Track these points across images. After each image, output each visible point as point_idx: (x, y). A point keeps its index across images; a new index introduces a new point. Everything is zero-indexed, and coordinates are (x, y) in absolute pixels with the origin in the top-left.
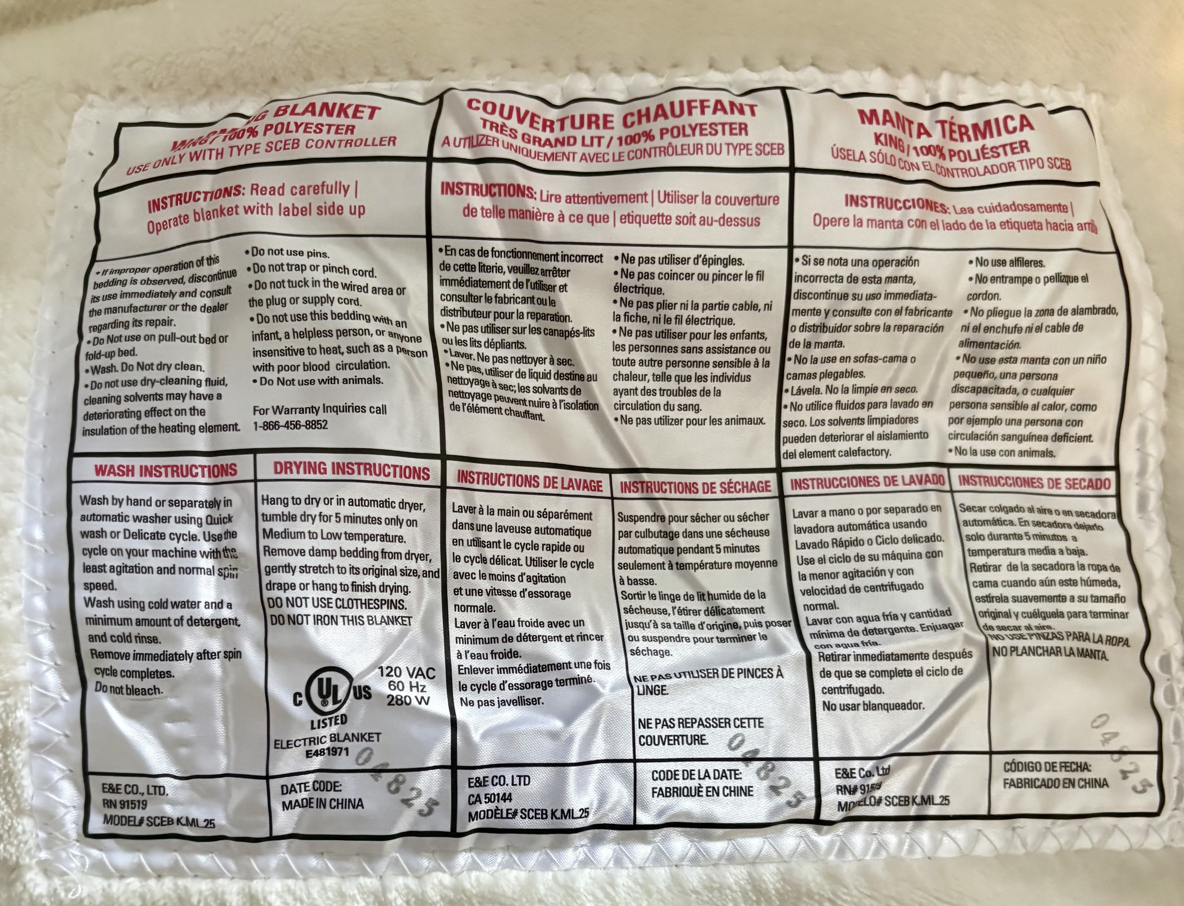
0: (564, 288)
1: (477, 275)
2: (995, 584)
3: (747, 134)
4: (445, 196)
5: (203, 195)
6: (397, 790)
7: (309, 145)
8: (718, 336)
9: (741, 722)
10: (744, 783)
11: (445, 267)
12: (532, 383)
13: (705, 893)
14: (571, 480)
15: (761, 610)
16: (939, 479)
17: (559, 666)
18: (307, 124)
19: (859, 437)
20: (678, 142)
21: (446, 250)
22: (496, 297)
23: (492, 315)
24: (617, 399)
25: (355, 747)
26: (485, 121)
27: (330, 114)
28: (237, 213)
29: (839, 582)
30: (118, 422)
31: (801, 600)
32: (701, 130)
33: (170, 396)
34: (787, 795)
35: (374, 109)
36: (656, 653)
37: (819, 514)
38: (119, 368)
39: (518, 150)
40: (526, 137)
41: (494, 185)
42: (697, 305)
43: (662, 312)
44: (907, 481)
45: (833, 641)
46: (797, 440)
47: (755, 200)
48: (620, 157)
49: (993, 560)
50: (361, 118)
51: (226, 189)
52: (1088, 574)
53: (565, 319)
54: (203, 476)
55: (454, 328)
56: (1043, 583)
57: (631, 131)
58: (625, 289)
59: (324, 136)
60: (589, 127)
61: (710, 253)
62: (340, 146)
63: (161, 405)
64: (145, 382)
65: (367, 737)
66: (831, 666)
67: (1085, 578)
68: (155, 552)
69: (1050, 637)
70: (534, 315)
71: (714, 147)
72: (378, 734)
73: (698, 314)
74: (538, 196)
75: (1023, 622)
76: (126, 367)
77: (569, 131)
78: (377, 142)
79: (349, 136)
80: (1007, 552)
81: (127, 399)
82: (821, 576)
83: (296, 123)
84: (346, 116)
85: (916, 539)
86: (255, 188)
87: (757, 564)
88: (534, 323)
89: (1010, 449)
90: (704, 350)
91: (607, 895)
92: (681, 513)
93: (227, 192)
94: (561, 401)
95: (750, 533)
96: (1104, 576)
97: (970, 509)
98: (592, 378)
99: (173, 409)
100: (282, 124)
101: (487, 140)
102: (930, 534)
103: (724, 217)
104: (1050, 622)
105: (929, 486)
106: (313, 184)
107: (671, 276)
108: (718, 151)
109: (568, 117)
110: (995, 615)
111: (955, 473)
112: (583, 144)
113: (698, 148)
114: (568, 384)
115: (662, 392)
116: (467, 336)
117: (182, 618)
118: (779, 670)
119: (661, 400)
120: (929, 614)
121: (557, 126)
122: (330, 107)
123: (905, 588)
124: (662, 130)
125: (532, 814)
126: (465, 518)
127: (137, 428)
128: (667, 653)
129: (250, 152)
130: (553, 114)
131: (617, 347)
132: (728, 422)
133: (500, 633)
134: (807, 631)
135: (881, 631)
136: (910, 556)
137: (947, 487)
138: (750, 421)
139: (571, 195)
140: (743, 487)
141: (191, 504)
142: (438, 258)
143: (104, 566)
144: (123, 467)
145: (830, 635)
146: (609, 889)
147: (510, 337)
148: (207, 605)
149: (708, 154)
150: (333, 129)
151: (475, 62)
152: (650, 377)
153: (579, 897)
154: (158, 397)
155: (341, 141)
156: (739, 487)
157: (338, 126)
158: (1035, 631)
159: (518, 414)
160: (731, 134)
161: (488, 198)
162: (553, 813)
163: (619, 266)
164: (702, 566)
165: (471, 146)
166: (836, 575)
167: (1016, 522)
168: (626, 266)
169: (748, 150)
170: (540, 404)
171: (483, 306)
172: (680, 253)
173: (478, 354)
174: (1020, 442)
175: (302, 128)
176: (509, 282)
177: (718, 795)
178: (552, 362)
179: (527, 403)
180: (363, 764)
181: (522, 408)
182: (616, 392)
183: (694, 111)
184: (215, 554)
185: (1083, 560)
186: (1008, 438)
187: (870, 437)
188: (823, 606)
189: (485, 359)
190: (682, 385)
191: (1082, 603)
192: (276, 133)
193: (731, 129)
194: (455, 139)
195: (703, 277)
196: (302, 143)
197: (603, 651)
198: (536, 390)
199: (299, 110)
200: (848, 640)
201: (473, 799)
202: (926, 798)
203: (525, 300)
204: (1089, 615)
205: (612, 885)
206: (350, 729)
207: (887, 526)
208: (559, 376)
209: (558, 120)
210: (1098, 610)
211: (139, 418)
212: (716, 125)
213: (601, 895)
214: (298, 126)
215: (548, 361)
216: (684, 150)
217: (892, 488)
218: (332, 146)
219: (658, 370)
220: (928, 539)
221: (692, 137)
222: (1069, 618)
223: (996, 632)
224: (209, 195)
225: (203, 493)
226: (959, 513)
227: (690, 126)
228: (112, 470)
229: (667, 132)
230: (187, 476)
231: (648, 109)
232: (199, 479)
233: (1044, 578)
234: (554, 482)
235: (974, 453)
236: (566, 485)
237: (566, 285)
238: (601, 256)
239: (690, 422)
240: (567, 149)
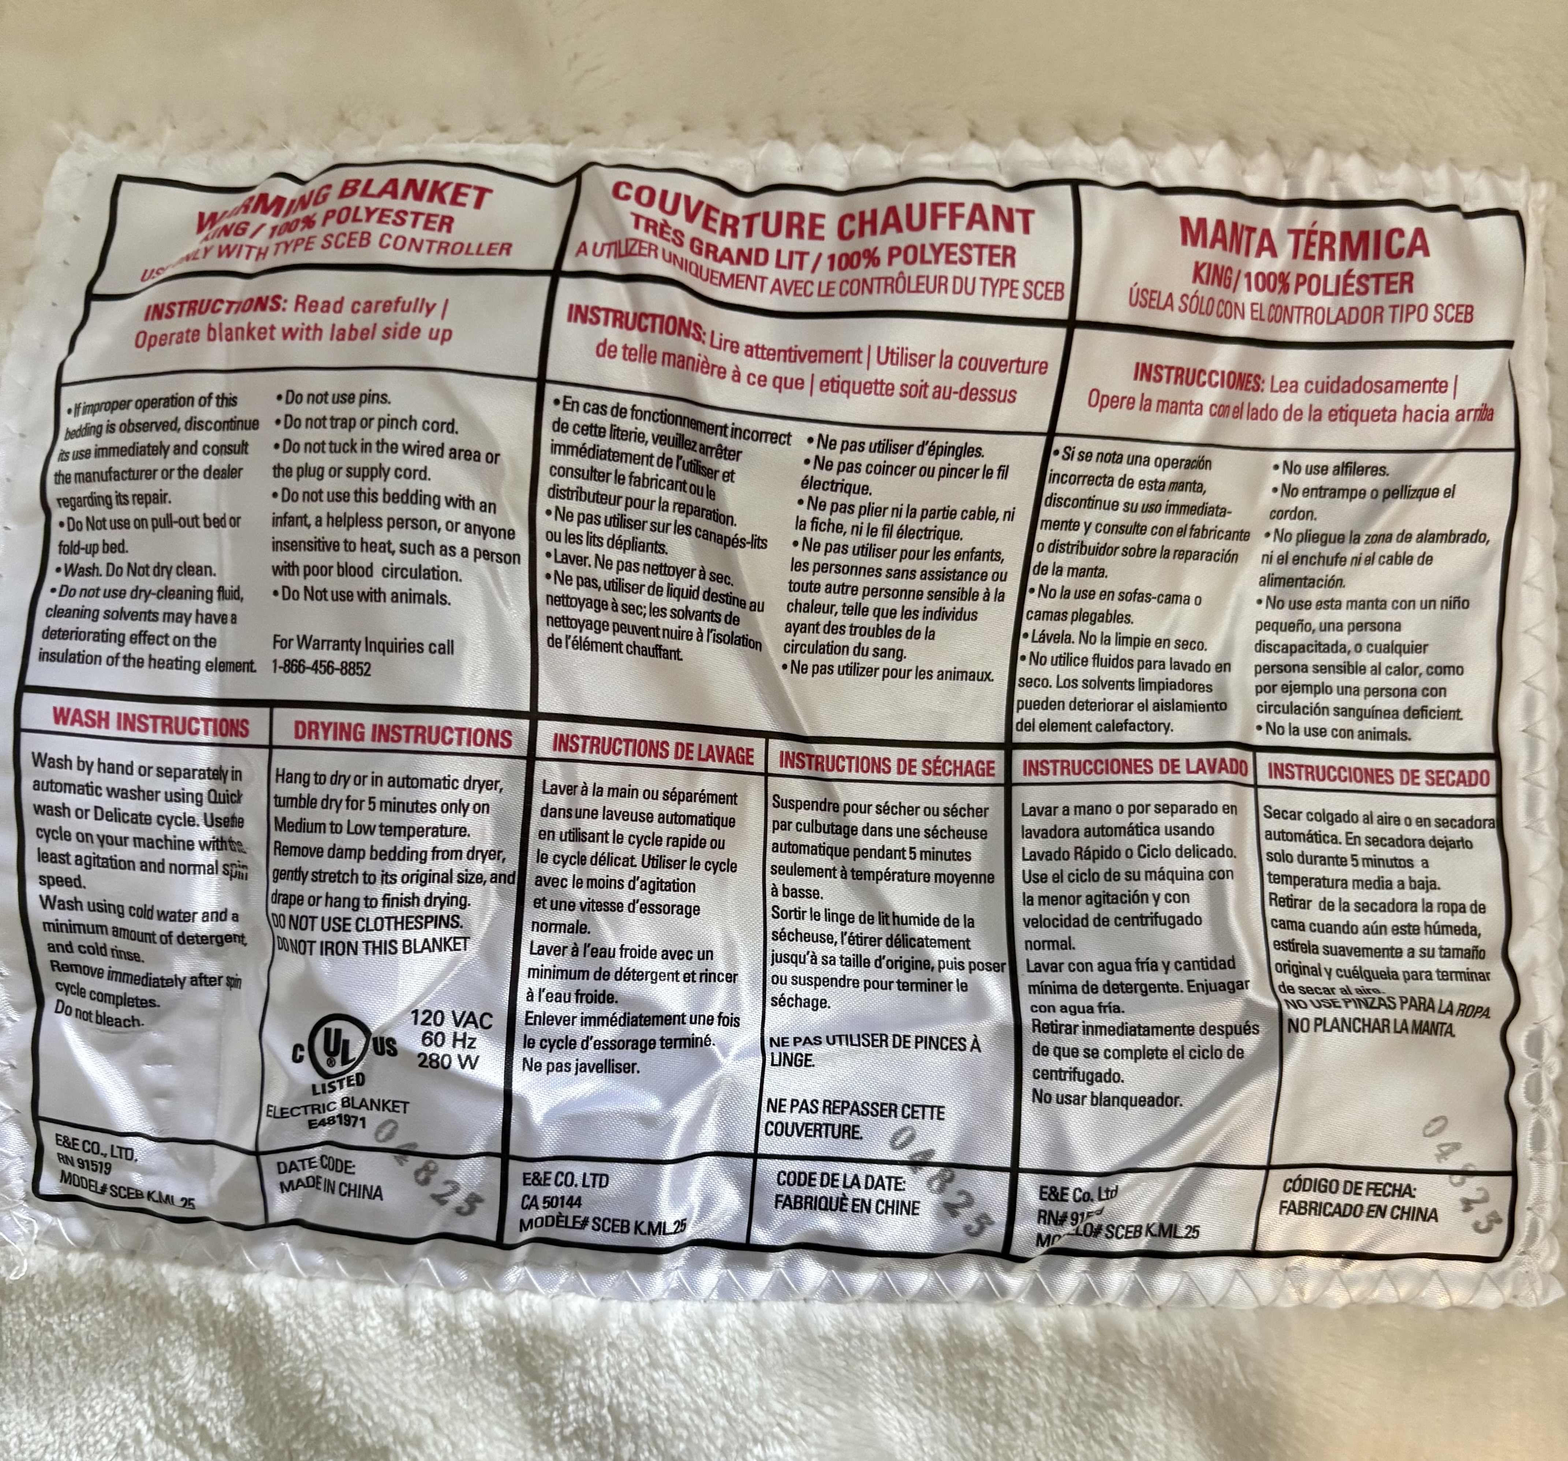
0: (729, 476)
1: (606, 443)
2: (1301, 927)
3: (1013, 265)
4: (572, 324)
5: (226, 305)
6: (426, 1182)
7: (384, 243)
8: (939, 555)
9: (913, 1111)
10: (906, 1196)
11: (560, 426)
12: (670, 603)
13: (840, 1341)
14: (711, 747)
15: (966, 944)
16: (1239, 767)
17: (669, 1020)
18: (383, 210)
19: (1126, 707)
20: (914, 271)
21: (565, 403)
22: (631, 476)
23: (622, 502)
24: (789, 638)
25: (375, 1117)
26: (638, 217)
27: (418, 197)
28: (272, 338)
29: (1079, 911)
30: (90, 647)
31: (1022, 933)
32: (948, 254)
33: (169, 616)
34: (967, 1216)
35: (483, 191)
36: (807, 1003)
37: (1059, 811)
38: (103, 571)
39: (684, 265)
40: (697, 243)
41: (647, 316)
42: (915, 511)
43: (866, 519)
44: (1193, 767)
45: (1059, 1000)
46: (1036, 705)
47: (1015, 365)
48: (829, 289)
49: (1301, 892)
50: (463, 205)
51: (260, 299)
52: (1434, 917)
53: (727, 520)
54: (206, 733)
55: (566, 516)
56: (1368, 930)
57: (849, 247)
58: (816, 484)
59: (406, 231)
60: (789, 235)
61: (941, 439)
62: (429, 251)
63: (155, 628)
64: (137, 593)
65: (390, 1105)
66: (1048, 1040)
67: (1432, 923)
68: (138, 841)
69: (1376, 1004)
70: (683, 508)
71: (964, 282)
72: (405, 1103)
73: (915, 524)
74: (707, 339)
75: (1338, 983)
76: (114, 571)
77: (759, 240)
78: (484, 249)
79: (443, 236)
80: (1322, 882)
81: (108, 615)
82: (1054, 900)
83: (368, 209)
84: (442, 200)
85: (1196, 852)
86: (301, 302)
87: (966, 878)
88: (682, 519)
89: (1347, 728)
90: (918, 574)
91: (704, 1342)
92: (862, 801)
93: (260, 304)
94: (710, 631)
95: (960, 834)
96: (1459, 919)
97: (1277, 814)
98: (756, 607)
99: (172, 635)
100: (349, 209)
101: (641, 247)
102: (1217, 846)
103: (967, 388)
104: (1376, 984)
105: (1225, 776)
106: (384, 298)
107: (884, 469)
108: (970, 289)
109: (758, 215)
110: (1298, 971)
111: (1264, 758)
112: (778, 265)
113: (940, 283)
114: (723, 609)
115: (854, 630)
116: (583, 530)
117: (170, 934)
118: (976, 1041)
119: (851, 641)
120: (1204, 964)
121: (742, 227)
122: (419, 186)
123: (1174, 922)
124: (891, 249)
125: (608, 1225)
126: (560, 801)
127: (117, 657)
128: (823, 1003)
129: (300, 249)
130: (739, 207)
131: (796, 566)
132: (942, 675)
133: (592, 964)
134: (1025, 979)
135: (1129, 988)
136: (1186, 875)
137: (1250, 779)
138: (973, 676)
139: (754, 344)
140: (956, 767)
141: (188, 774)
142: (551, 413)
143: (68, 855)
144: (93, 712)
145: (1056, 989)
146: (708, 1334)
147: (646, 536)
148: (206, 916)
149: (954, 292)
150: (422, 220)
151: (630, 119)
152: (838, 608)
153: (665, 1344)
154: (151, 616)
155: (431, 242)
156: (948, 768)
157: (429, 215)
158: (1355, 996)
159: (644, 651)
160: (991, 263)
161: (636, 332)
162: (637, 1227)
163: (812, 451)
164: (888, 876)
165: (618, 255)
166: (1076, 900)
167: (1342, 838)
168: (822, 452)
169: (1012, 289)
170: (679, 635)
171: (609, 488)
172: (900, 438)
173: (597, 556)
174: (1360, 718)
175: (376, 216)
176: (652, 456)
177: (868, 1210)
178: (703, 575)
179: (660, 633)
180: (384, 1141)
181: (650, 642)
182: (789, 627)
183: (940, 221)
184: (219, 844)
185: (1434, 897)
186: (1345, 712)
187: (1143, 707)
188: (1052, 944)
189: (605, 564)
190: (883, 622)
191: (1426, 959)
192: (339, 222)
193: (991, 255)
194: (595, 245)
195: (926, 472)
196: (375, 239)
197: (733, 999)
198: (675, 614)
199: (374, 189)
200: (1081, 999)
201: (527, 1202)
202: (1166, 1227)
203: (672, 485)
204: (1435, 976)
205: (712, 1328)
206: (368, 1092)
207: (1157, 831)
208: (710, 596)
209: (744, 217)
210: (1449, 969)
211: (122, 644)
212: (970, 247)
213: (696, 1342)
214: (370, 213)
215: (696, 574)
216: (920, 286)
217: (1170, 776)
218: (418, 250)
219: (850, 600)
220: (1214, 853)
221: (933, 266)
222: (1406, 980)
223: (1298, 996)
224: (235, 306)
225: (204, 758)
226: (1262, 819)
227: (932, 246)
228: (77, 715)
229: (898, 254)
230: (183, 732)
231: (874, 212)
232: (201, 738)
233: (1370, 923)
234: (689, 751)
235: (1295, 731)
236: (703, 756)
237: (733, 473)
238: (789, 435)
239: (888, 673)
240: (753, 270)
